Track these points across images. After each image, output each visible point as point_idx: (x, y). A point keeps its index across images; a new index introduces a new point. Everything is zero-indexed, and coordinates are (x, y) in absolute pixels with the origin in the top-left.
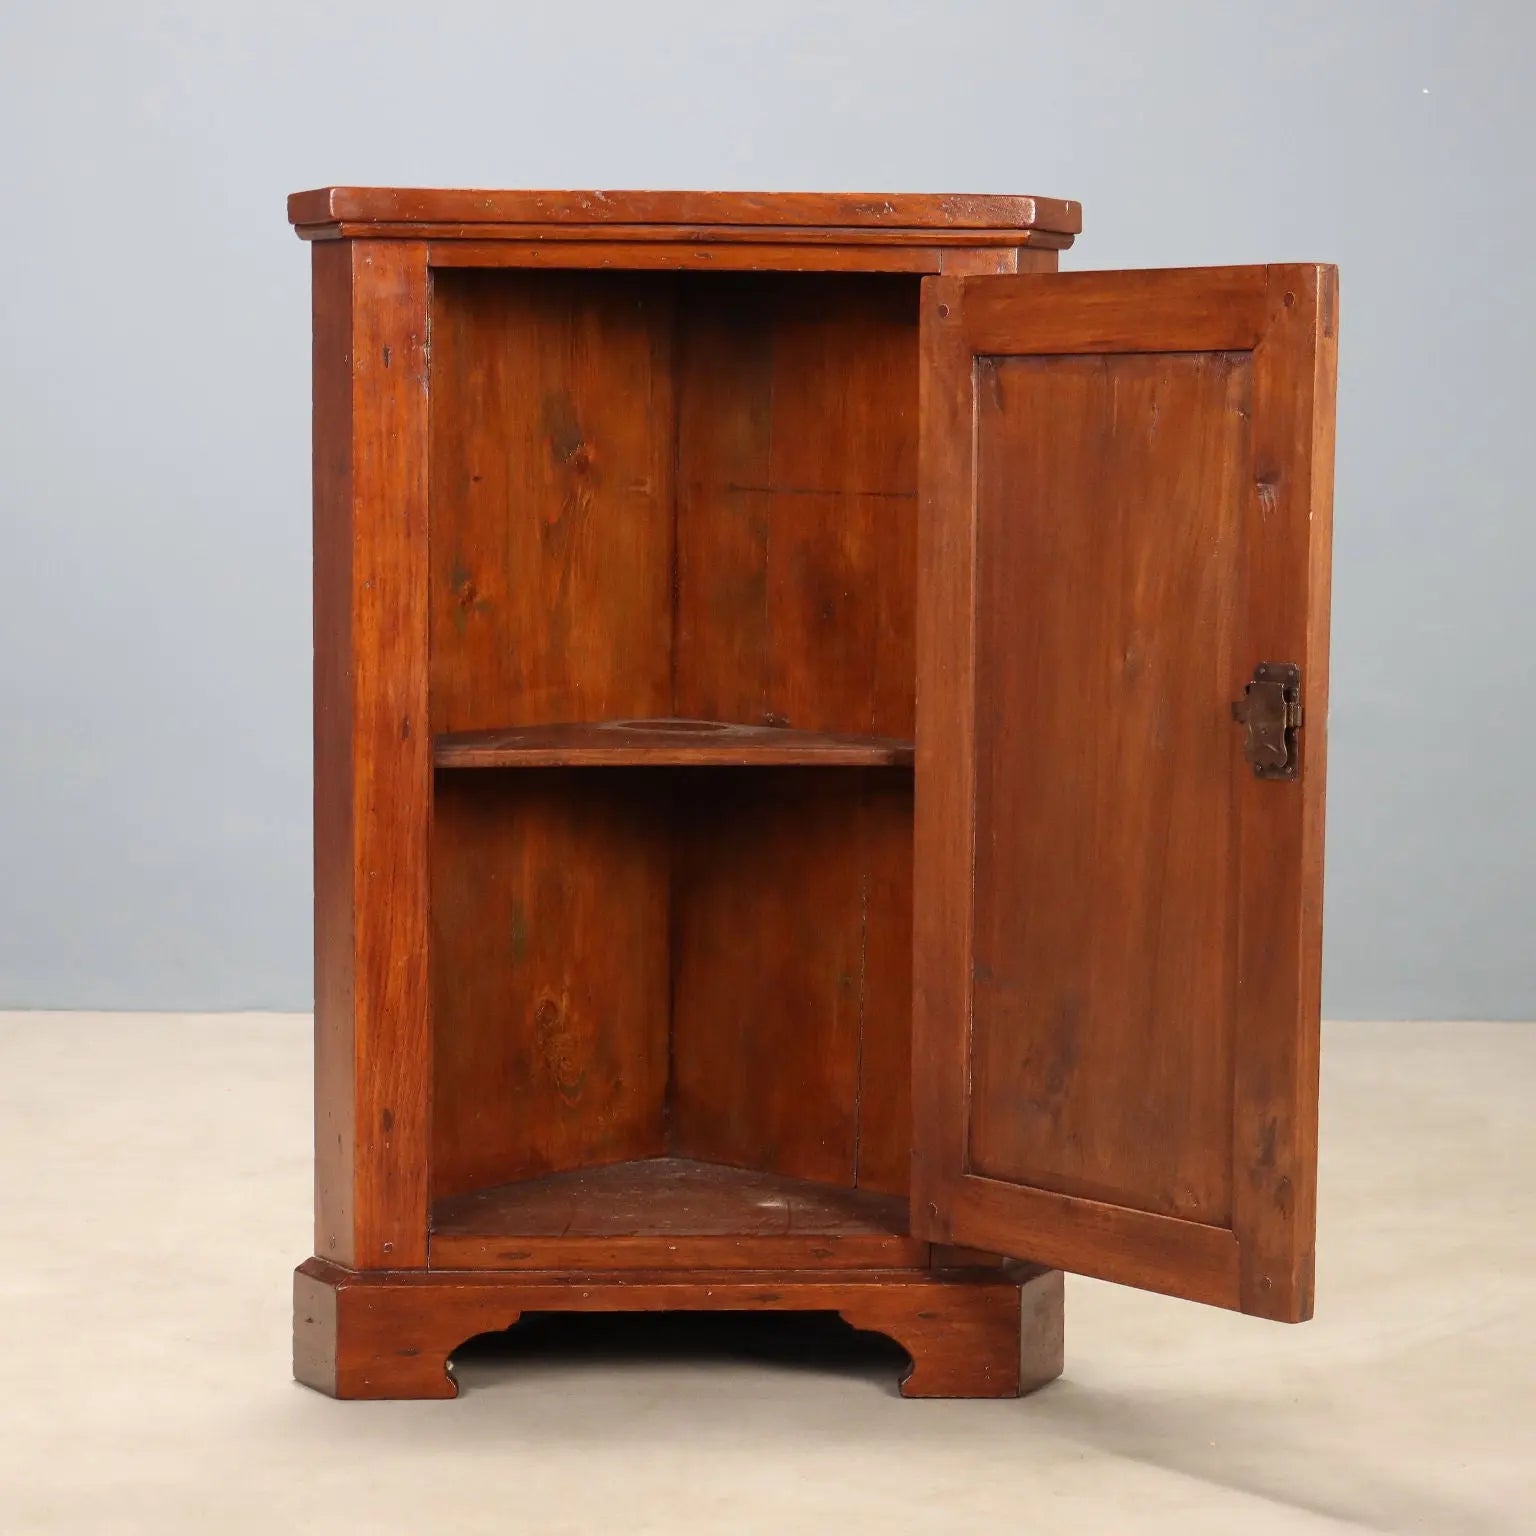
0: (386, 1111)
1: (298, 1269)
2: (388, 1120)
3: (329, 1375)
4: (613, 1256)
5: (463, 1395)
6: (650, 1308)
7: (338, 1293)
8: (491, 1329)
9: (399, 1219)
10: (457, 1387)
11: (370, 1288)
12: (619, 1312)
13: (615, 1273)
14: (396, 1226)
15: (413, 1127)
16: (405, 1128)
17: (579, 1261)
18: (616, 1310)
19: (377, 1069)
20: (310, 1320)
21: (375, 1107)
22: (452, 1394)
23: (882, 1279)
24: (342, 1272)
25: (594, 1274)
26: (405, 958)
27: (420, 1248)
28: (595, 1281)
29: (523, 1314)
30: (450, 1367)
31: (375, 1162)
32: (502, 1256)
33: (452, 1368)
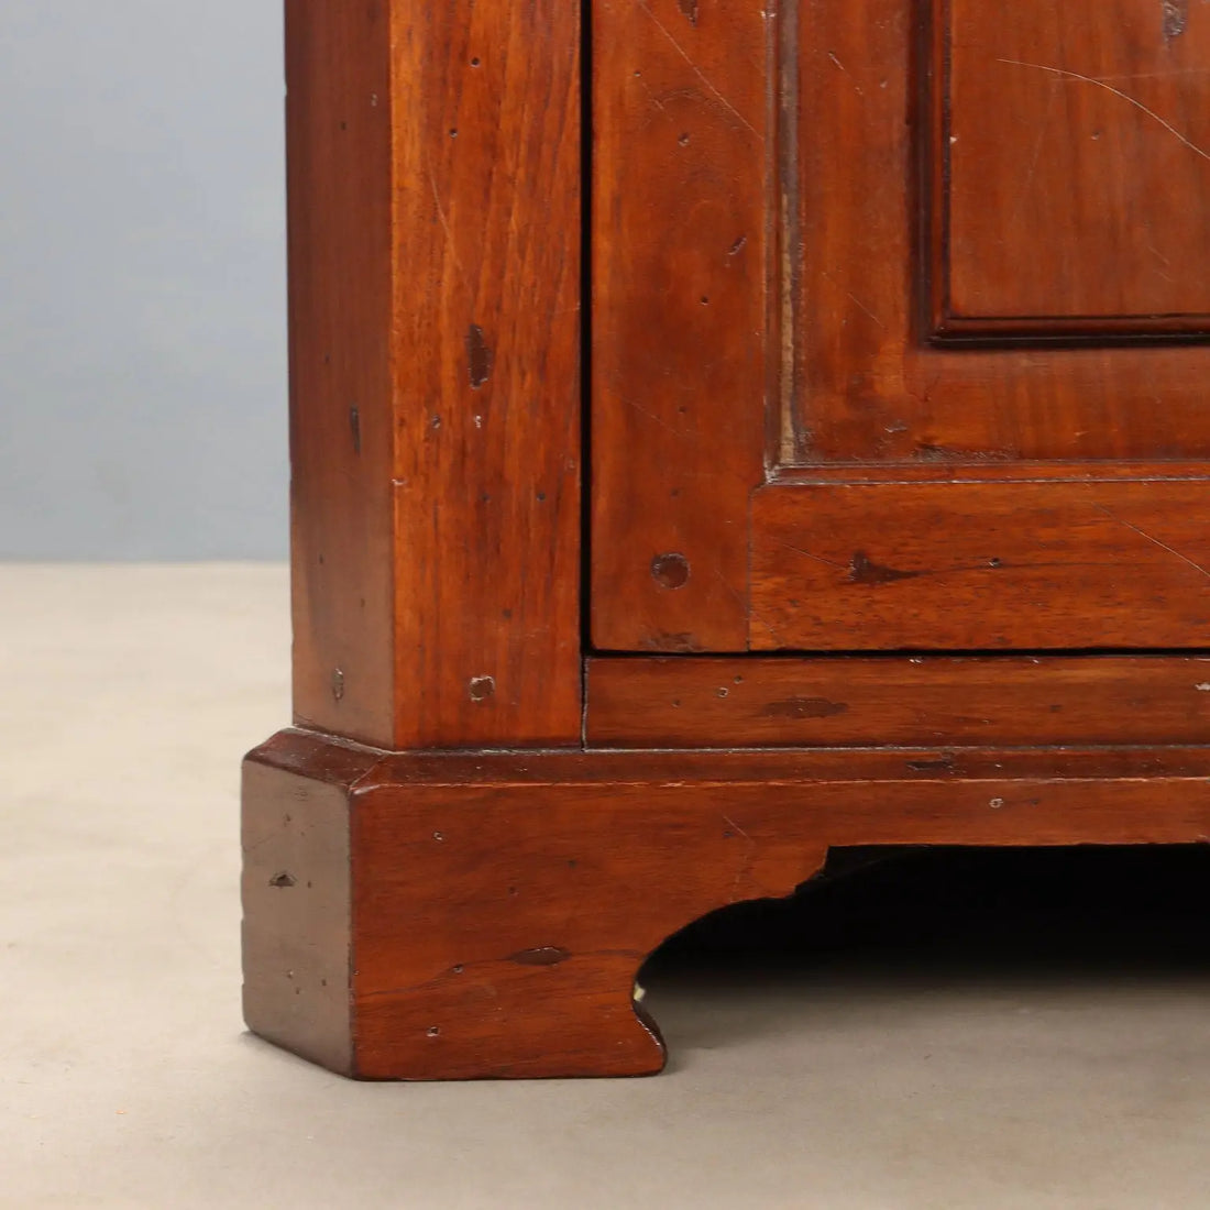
0: (473, 329)
1: (252, 757)
2: (477, 361)
3: (333, 1020)
4: (1055, 709)
5: (676, 1069)
6: (1159, 836)
7: (353, 799)
8: (753, 896)
9: (508, 614)
10: (663, 1045)
11: (438, 791)
12: (1081, 847)
13: (1064, 749)
14: (501, 631)
15: (542, 370)
16: (523, 374)
17: (967, 721)
18: (1076, 843)
19: (447, 223)
20: (283, 881)
21: (445, 319)
22: (649, 1063)
24: (363, 754)
25: (1008, 752)
27: (564, 683)
28: (1013, 767)
29: (836, 855)
30: (639, 994)
31: (445, 465)
32: (774, 709)
33: (645, 998)
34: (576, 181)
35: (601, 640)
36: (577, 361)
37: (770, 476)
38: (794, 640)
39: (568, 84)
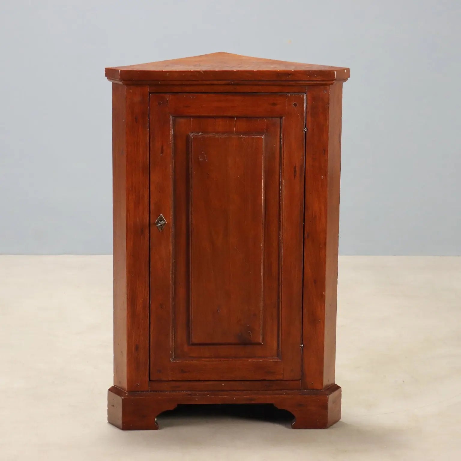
0: (136, 345)
1: (109, 390)
2: (137, 348)
3: (120, 422)
4: (205, 387)
5: (160, 429)
7: (122, 399)
8: (168, 409)
9: (140, 376)
10: (158, 426)
11: (132, 398)
13: (206, 392)
14: (140, 378)
15: (144, 349)
16: (142, 349)
17: (195, 388)
18: (206, 404)
19: (134, 332)
20: (113, 406)
21: (133, 343)
22: (156, 428)
23: (286, 394)
24: (123, 392)
25: (199, 393)
26: (142, 299)
27: (147, 384)
28: (200, 395)
29: (178, 405)
31: (133, 360)
33: (157, 420)
34: (149, 328)
35: (151, 379)
36: (149, 349)
37: (171, 360)
38: (174, 379)
39: (148, 317)
